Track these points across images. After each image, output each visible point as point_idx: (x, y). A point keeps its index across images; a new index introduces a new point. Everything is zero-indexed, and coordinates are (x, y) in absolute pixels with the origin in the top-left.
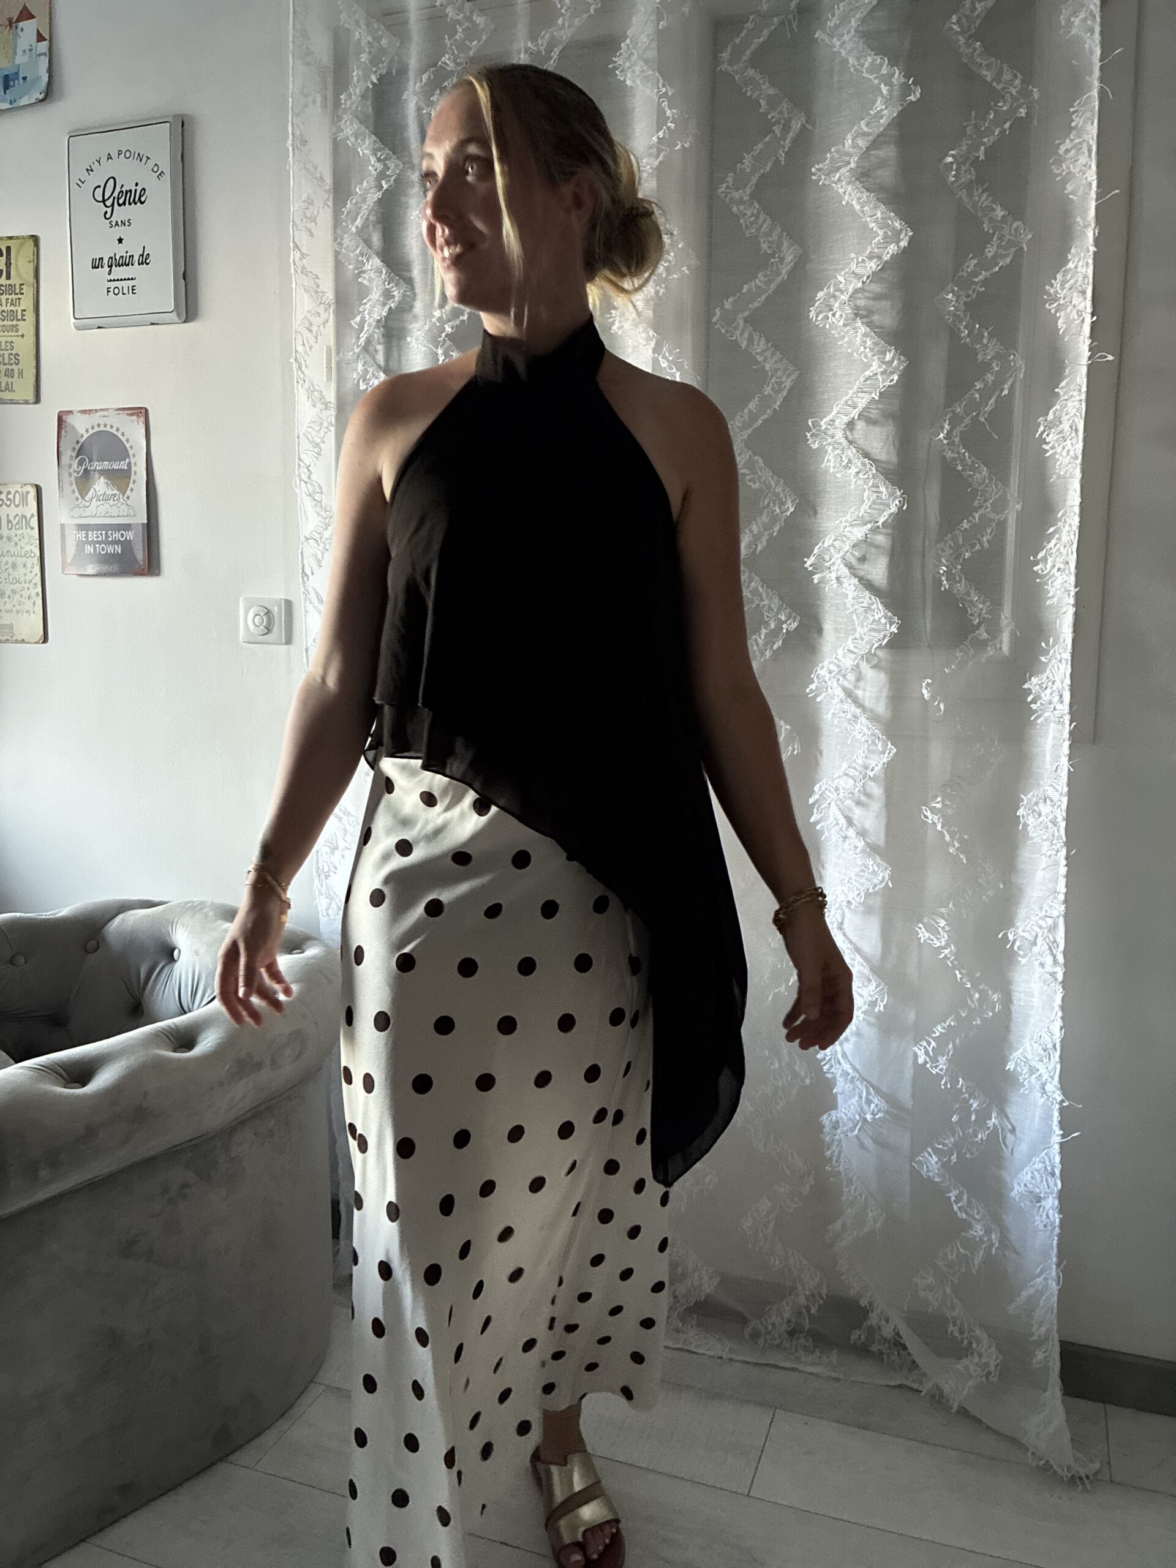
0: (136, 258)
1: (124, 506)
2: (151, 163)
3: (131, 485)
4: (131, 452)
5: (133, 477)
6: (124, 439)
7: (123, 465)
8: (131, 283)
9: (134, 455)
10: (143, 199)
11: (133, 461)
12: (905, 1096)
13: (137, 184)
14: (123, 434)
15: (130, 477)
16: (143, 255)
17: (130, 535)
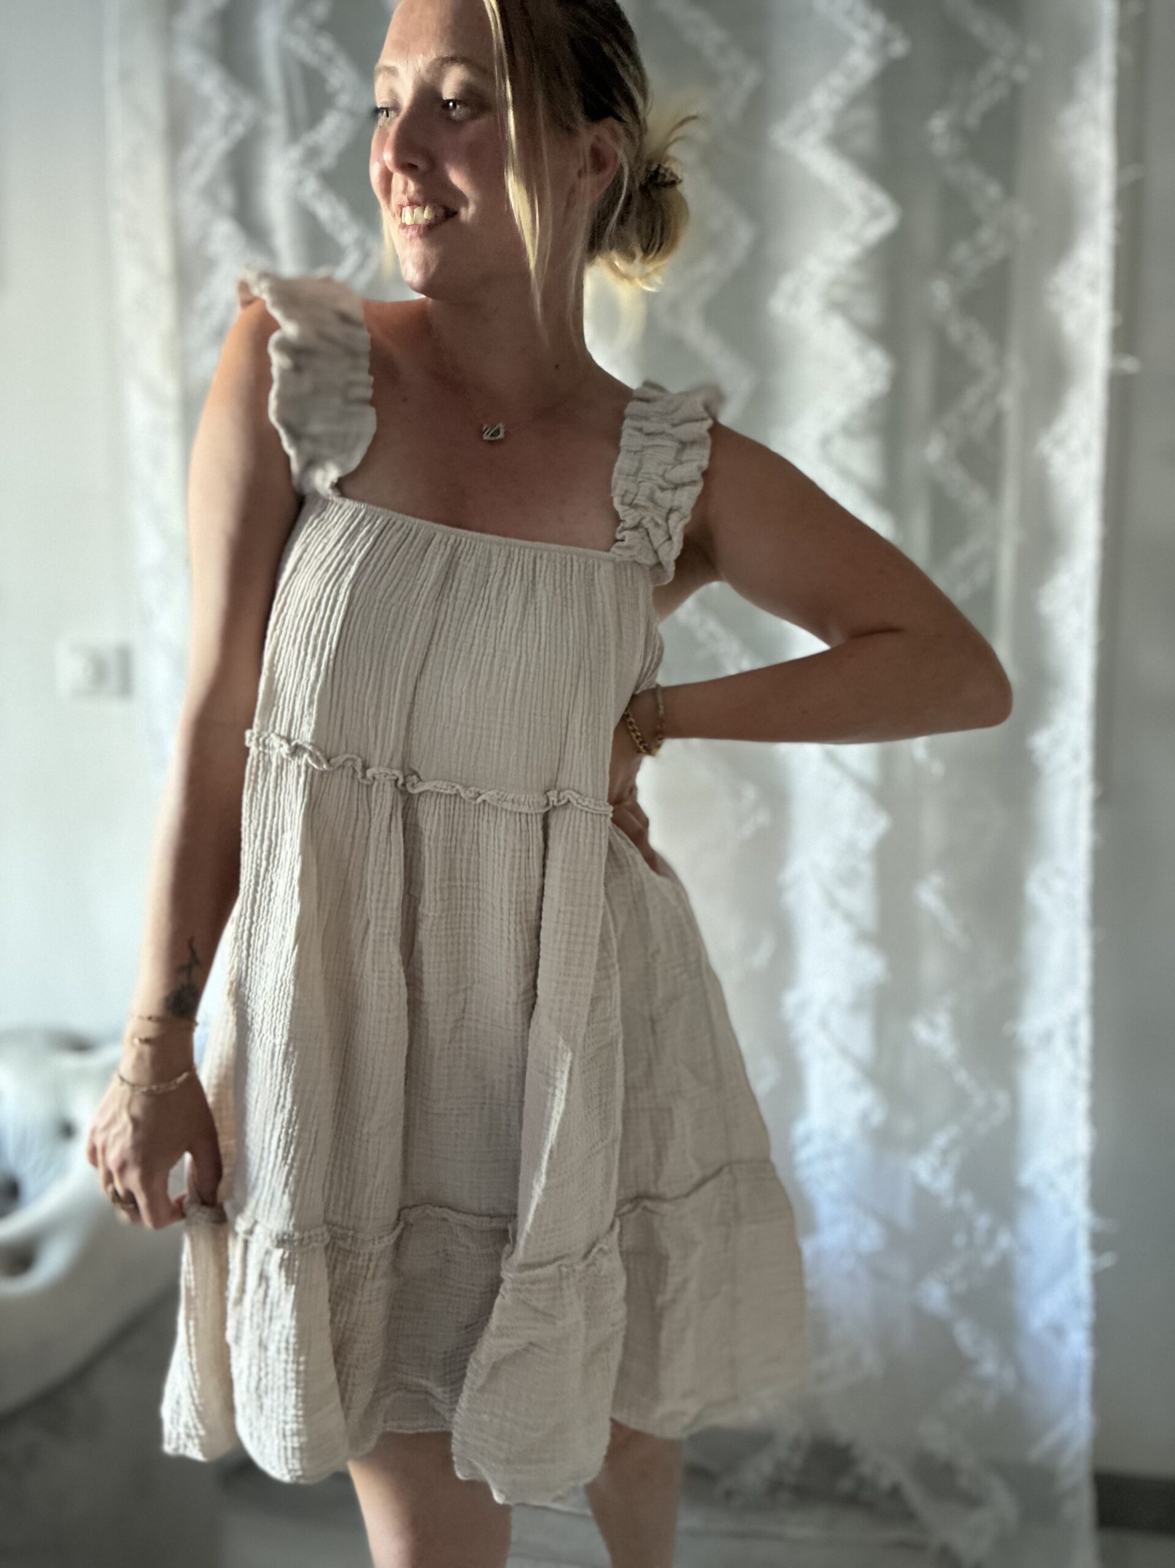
12: (904, 1217)
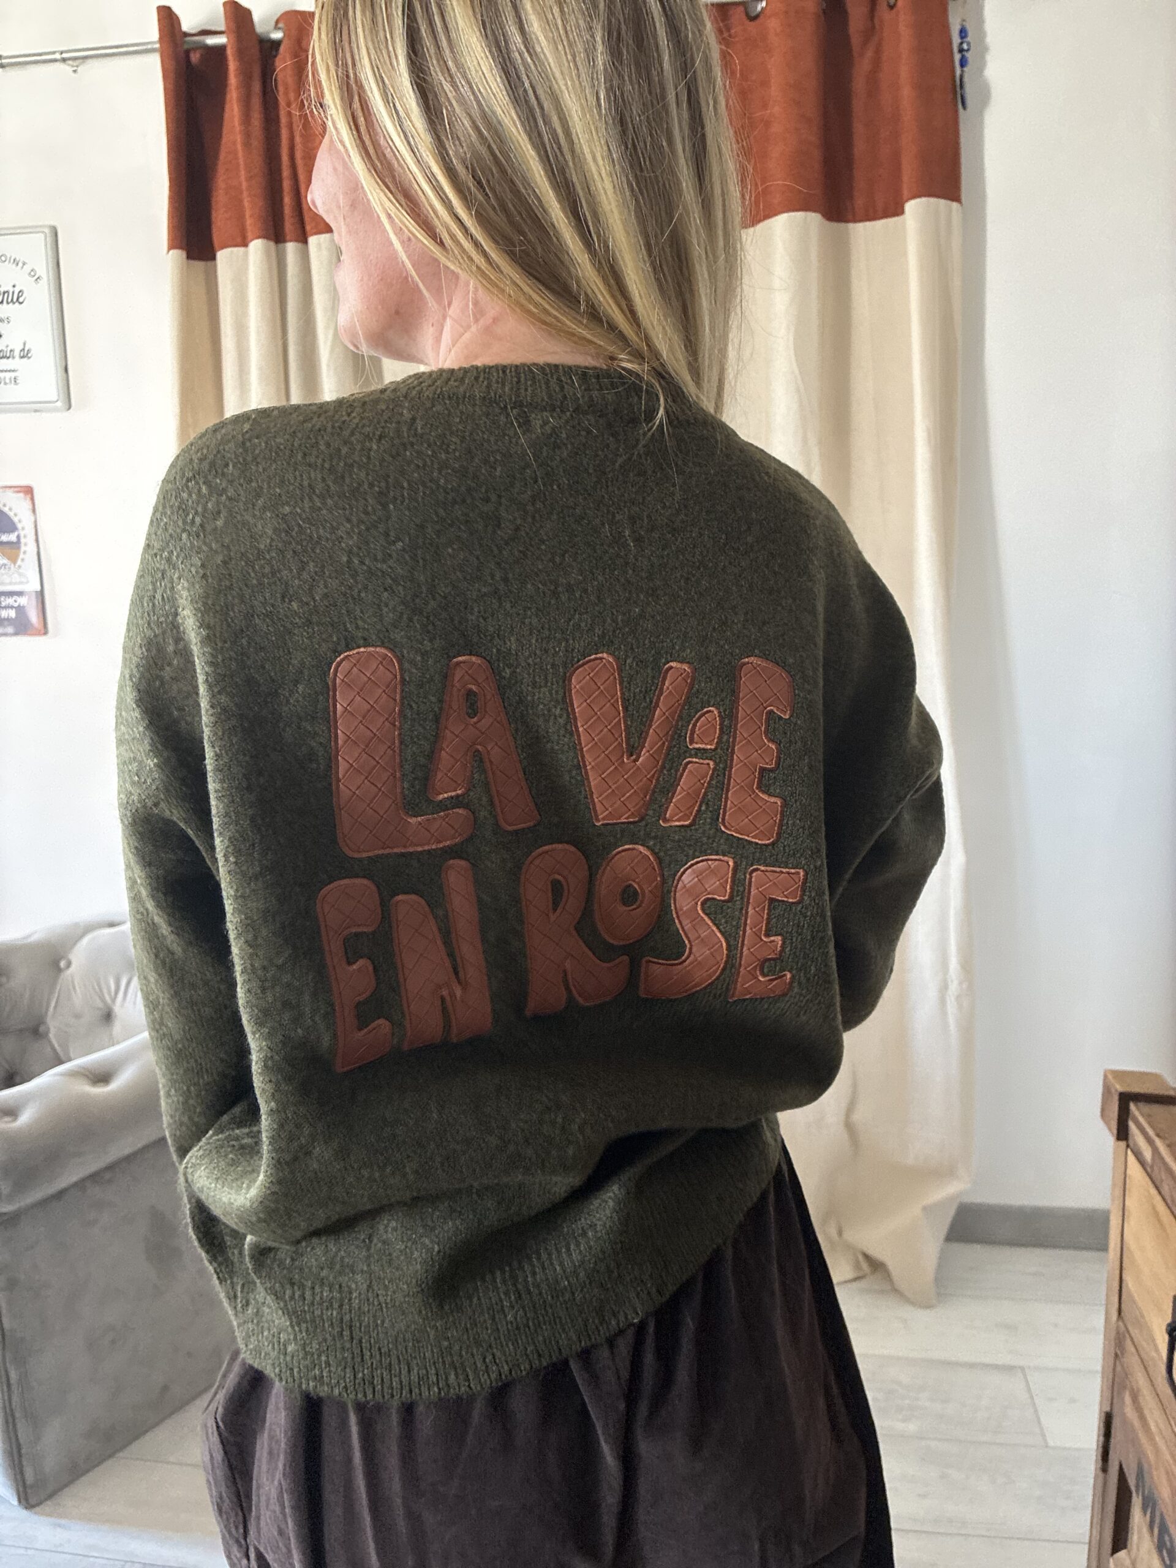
0: (17, 353)
1: (16, 575)
2: (27, 268)
3: (21, 556)
4: (19, 526)
5: (23, 548)
6: (11, 514)
7: (12, 537)
8: (13, 375)
9: (23, 529)
10: (21, 300)
11: (22, 534)
13: (14, 286)
14: (10, 509)
15: (19, 548)
16: (24, 349)
17: (22, 601)
